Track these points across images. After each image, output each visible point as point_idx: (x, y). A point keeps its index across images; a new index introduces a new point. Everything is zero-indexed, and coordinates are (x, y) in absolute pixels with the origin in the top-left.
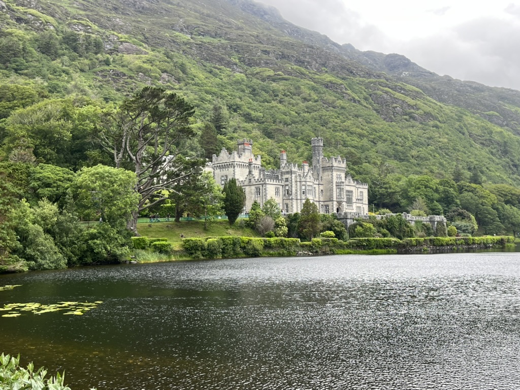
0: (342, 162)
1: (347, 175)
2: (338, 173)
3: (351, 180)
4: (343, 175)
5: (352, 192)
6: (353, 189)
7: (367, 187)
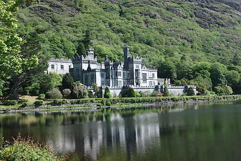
0: (139, 59)
1: (142, 65)
2: (137, 65)
3: (146, 67)
4: (140, 66)
5: (146, 74)
6: (147, 72)
7: (157, 71)
